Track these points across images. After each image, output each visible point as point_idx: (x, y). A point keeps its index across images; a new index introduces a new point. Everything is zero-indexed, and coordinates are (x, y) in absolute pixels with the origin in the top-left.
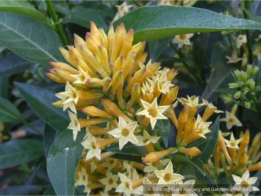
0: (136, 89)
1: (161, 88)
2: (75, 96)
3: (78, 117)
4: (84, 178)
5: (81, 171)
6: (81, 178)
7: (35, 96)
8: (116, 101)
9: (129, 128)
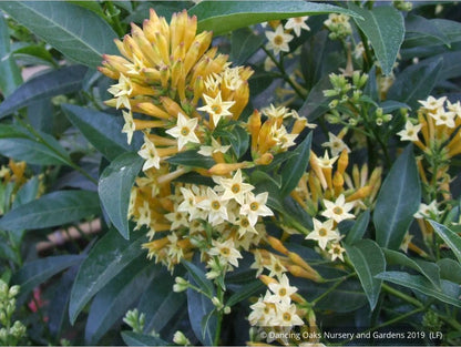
0: (198, 82)
1: (229, 84)
2: (129, 88)
3: (134, 117)
4: (146, 215)
5: (142, 206)
6: (143, 215)
7: (88, 121)
8: (177, 100)
9: (189, 126)
